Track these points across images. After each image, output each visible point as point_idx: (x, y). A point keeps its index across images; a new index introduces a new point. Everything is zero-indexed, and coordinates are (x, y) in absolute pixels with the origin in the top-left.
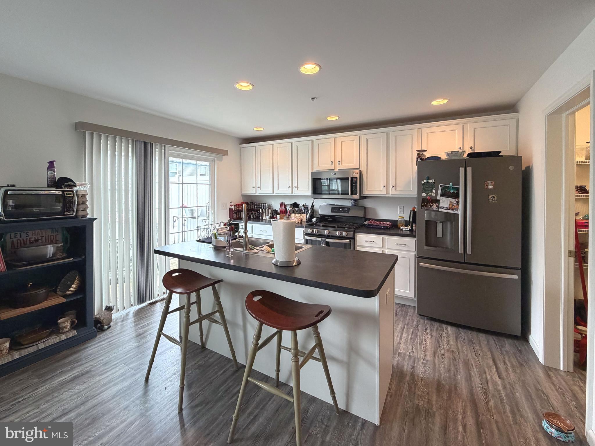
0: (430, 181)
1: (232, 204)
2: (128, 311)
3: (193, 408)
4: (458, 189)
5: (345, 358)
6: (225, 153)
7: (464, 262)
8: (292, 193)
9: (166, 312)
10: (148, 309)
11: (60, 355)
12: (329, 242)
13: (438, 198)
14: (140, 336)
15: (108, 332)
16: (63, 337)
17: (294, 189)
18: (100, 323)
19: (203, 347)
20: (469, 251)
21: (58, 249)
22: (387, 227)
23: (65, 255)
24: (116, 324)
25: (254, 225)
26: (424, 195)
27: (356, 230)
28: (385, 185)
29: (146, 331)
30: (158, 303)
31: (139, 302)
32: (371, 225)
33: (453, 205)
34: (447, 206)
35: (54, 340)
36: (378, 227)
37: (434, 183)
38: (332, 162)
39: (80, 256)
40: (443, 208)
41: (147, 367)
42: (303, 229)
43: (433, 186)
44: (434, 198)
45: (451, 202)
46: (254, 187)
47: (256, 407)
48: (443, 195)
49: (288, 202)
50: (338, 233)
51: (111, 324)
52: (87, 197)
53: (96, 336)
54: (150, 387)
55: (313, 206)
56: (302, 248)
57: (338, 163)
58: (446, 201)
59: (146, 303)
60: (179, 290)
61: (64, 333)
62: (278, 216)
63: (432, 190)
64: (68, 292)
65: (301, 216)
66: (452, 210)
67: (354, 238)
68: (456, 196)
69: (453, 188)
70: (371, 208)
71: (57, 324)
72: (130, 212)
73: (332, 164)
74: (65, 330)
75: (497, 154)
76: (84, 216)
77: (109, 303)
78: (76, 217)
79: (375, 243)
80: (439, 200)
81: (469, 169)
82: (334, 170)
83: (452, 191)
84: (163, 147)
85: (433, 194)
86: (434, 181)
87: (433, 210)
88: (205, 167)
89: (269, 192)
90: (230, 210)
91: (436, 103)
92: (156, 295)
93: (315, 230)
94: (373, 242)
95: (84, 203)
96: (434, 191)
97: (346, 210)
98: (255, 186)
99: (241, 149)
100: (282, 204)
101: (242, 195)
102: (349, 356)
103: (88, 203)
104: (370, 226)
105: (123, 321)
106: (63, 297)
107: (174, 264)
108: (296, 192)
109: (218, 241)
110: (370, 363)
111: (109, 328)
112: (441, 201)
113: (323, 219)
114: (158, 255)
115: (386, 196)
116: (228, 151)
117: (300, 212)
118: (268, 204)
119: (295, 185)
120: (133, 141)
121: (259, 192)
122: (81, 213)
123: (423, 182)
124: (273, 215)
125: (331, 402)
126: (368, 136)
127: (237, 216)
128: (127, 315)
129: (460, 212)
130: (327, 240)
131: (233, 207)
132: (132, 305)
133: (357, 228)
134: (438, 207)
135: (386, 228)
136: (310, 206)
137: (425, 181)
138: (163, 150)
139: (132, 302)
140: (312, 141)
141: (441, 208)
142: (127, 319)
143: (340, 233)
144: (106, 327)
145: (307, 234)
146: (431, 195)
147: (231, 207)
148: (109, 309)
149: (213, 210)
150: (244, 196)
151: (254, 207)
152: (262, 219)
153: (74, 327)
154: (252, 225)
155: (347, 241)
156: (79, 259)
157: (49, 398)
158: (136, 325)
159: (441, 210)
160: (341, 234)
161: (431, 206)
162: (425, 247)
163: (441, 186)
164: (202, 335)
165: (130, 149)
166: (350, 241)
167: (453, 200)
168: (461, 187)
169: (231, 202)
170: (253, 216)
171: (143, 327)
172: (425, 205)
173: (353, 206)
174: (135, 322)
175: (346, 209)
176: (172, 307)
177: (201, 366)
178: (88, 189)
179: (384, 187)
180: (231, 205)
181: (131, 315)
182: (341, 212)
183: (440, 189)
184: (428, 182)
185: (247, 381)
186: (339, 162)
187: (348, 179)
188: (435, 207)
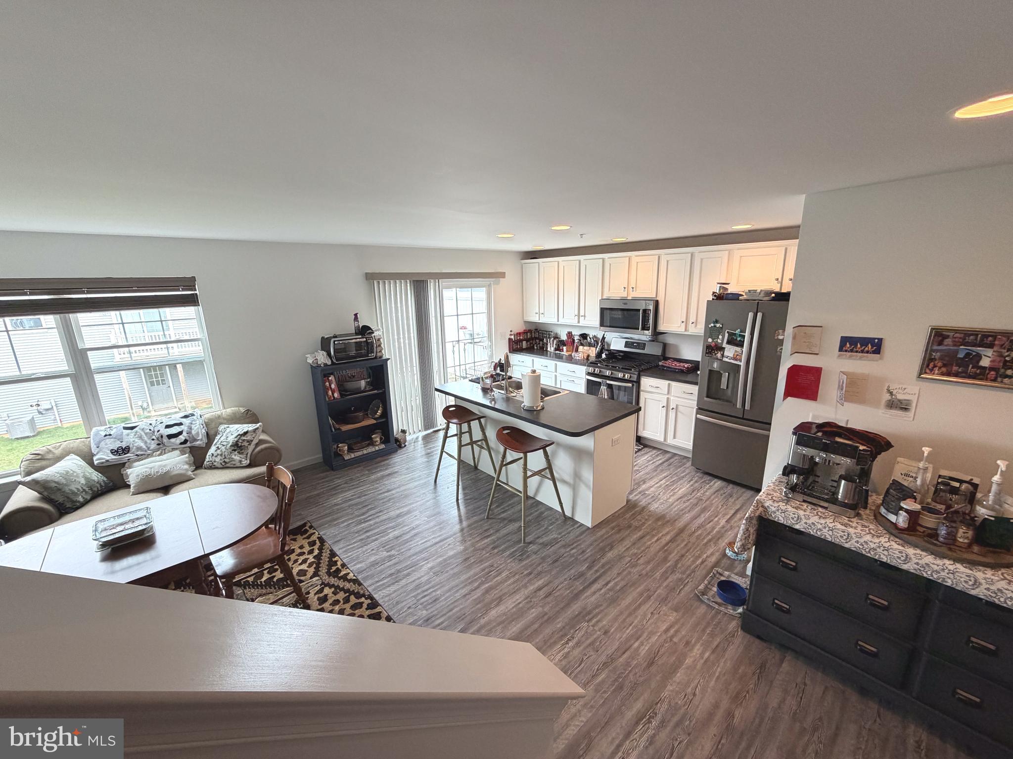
0: (718, 325)
1: (512, 333)
2: (417, 435)
3: (465, 500)
4: (744, 337)
5: (571, 482)
6: (502, 275)
7: (742, 419)
8: (579, 322)
9: (446, 437)
10: (433, 436)
11: (377, 460)
12: (612, 385)
13: (723, 346)
14: (429, 455)
15: (404, 449)
16: (377, 448)
17: (582, 319)
18: (399, 442)
19: (476, 467)
20: (747, 407)
21: (368, 383)
22: (683, 370)
23: (371, 388)
24: (410, 444)
25: (535, 359)
26: (710, 340)
27: (641, 373)
28: (684, 320)
29: (432, 452)
30: (441, 431)
31: (426, 429)
32: (665, 367)
33: (737, 355)
34: (732, 355)
35: (371, 449)
36: (673, 369)
37: (722, 328)
38: (625, 288)
39: (381, 389)
40: (727, 358)
41: (435, 474)
42: (586, 367)
43: (720, 331)
44: (719, 345)
45: (736, 351)
46: (537, 314)
47: (508, 506)
48: (729, 343)
49: (576, 333)
50: (620, 375)
51: (406, 444)
52: (381, 340)
53: (397, 451)
54: (438, 486)
55: (604, 338)
56: (560, 393)
57: (631, 289)
58: (732, 350)
59: (432, 430)
60: (455, 421)
61: (377, 445)
62: (565, 348)
63: (719, 335)
64: (376, 416)
65: (589, 349)
66: (736, 360)
67: (638, 382)
68: (741, 344)
69: (740, 335)
70: (673, 344)
71: (372, 439)
72: (413, 347)
73: (624, 291)
74: (377, 443)
76: (381, 357)
77: (403, 427)
78: (376, 358)
79: (660, 389)
80: (724, 348)
81: (759, 315)
83: (738, 339)
84: (437, 280)
85: (719, 341)
86: (721, 326)
87: (717, 359)
88: (480, 294)
89: (553, 320)
90: (510, 339)
92: (439, 424)
93: (596, 369)
95: (380, 346)
96: (720, 337)
98: (538, 312)
99: (522, 266)
100: (570, 335)
101: (524, 321)
102: (575, 481)
103: (382, 346)
105: (414, 442)
106: (374, 419)
107: (452, 401)
108: (583, 322)
109: (485, 384)
110: (587, 486)
111: (405, 446)
112: (726, 349)
113: (614, 356)
114: (438, 393)
115: (686, 333)
116: (505, 273)
117: (590, 345)
118: (555, 332)
119: (582, 313)
120: (410, 282)
121: (543, 320)
122: (379, 354)
123: (710, 326)
124: (558, 346)
125: (559, 510)
126: (669, 257)
127: (519, 347)
128: (417, 438)
129: (742, 364)
130: (608, 382)
131: (512, 337)
132: (420, 431)
133: (643, 371)
134: (723, 355)
135: (681, 372)
136: (601, 338)
137: (712, 325)
138: (437, 284)
139: (420, 428)
140: (603, 260)
141: (725, 357)
142: (418, 441)
143: (622, 375)
144: (403, 445)
145: (589, 374)
146: (717, 341)
147: (510, 337)
148: (404, 432)
149: (491, 341)
150: (526, 322)
151: (538, 335)
152: (546, 352)
153: (382, 442)
154: (533, 358)
155: (630, 385)
156: (381, 391)
157: (378, 482)
158: (425, 447)
159: (725, 359)
160: (624, 376)
161: (716, 354)
162: (705, 398)
163: (728, 332)
164: (474, 458)
165: (409, 288)
166: (633, 385)
167: (738, 349)
168: (747, 334)
169: (511, 331)
170: (537, 346)
171: (430, 448)
172: (710, 353)
173: (650, 341)
174: (424, 444)
175: (642, 345)
176: (450, 433)
177: (473, 479)
178: (381, 333)
179: (683, 322)
180: (511, 335)
181: (420, 439)
182: (635, 347)
183: (727, 335)
184: (715, 326)
185: (496, 483)
186: (633, 288)
187: (639, 310)
188: (719, 355)
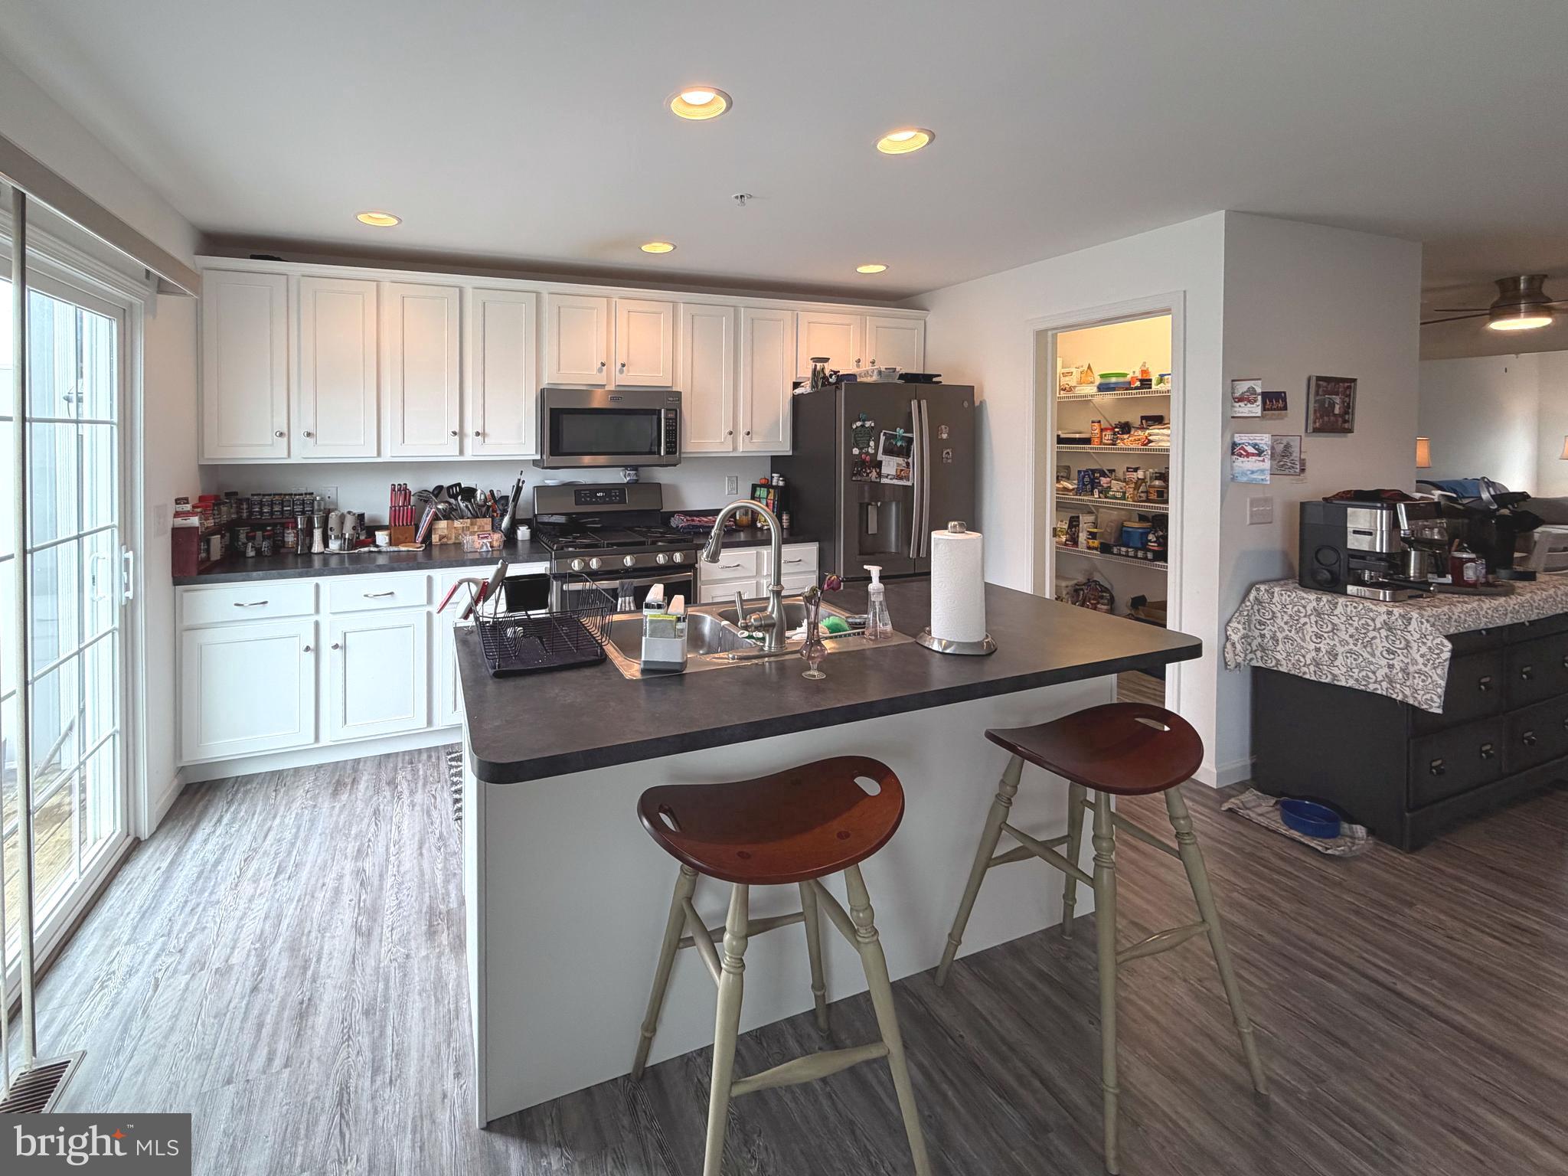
0: (868, 424)
1: (181, 508)
4: (910, 440)
8: (459, 452)
13: (879, 459)
20: (923, 552)
26: (856, 451)
28: (732, 430)
33: (902, 470)
34: (893, 472)
38: (602, 364)
40: (887, 477)
43: (871, 433)
44: (872, 458)
45: (898, 465)
46: (281, 434)
48: (888, 452)
50: (661, 559)
57: (617, 367)
58: (892, 463)
62: (382, 535)
63: (870, 441)
65: (472, 524)
66: (903, 479)
68: (907, 453)
69: (903, 438)
73: (600, 371)
75: (927, 379)
79: (743, 567)
80: (881, 462)
81: (924, 403)
82: (604, 385)
83: (899, 444)
85: (871, 451)
86: (873, 425)
87: (872, 482)
89: (358, 453)
90: (183, 534)
91: (863, 269)
94: (738, 566)
96: (872, 444)
97: (616, 496)
98: (285, 431)
101: (202, 467)
104: (697, 530)
112: (883, 464)
115: (731, 455)
119: (472, 426)
123: (854, 427)
129: (915, 482)
131: (195, 521)
134: (880, 475)
137: (859, 424)
141: (884, 477)
146: (868, 452)
147: (180, 522)
150: (213, 469)
151: (251, 513)
152: (308, 554)
159: (884, 481)
160: (671, 558)
161: (868, 475)
162: (858, 557)
163: (885, 434)
167: (902, 461)
168: (915, 436)
169: (181, 501)
172: (858, 473)
175: (615, 493)
179: (731, 433)
180: (181, 515)
182: (605, 501)
183: (882, 438)
184: (863, 426)
186: (621, 364)
187: (657, 412)
188: (874, 475)
